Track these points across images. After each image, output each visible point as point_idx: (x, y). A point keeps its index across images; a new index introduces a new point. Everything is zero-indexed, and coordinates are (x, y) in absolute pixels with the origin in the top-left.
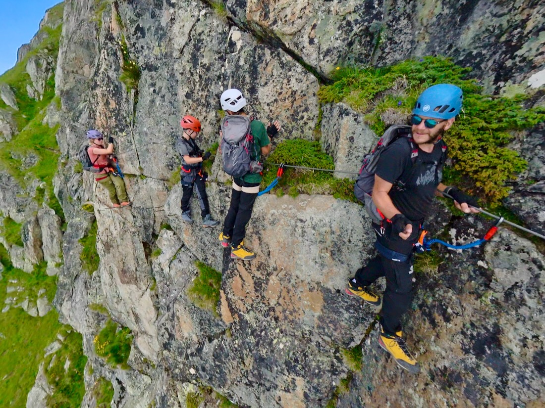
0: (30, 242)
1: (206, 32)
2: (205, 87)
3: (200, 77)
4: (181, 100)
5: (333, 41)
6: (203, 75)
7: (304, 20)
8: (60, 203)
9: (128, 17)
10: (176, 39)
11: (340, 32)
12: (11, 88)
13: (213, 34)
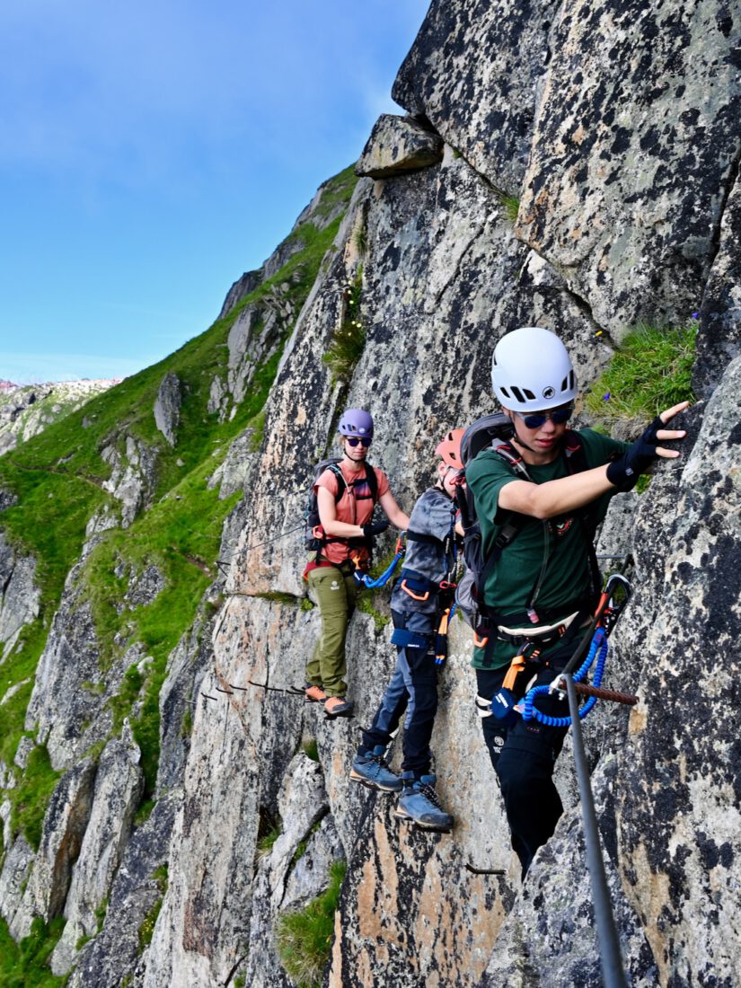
0: (55, 839)
1: (488, 256)
2: (461, 379)
3: (458, 352)
4: (414, 408)
5: (632, 277)
6: (462, 349)
7: (592, 237)
8: (161, 731)
9: (379, 229)
10: (435, 274)
11: (647, 257)
12: (182, 385)
13: (500, 259)
